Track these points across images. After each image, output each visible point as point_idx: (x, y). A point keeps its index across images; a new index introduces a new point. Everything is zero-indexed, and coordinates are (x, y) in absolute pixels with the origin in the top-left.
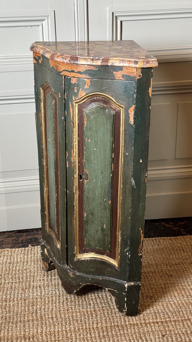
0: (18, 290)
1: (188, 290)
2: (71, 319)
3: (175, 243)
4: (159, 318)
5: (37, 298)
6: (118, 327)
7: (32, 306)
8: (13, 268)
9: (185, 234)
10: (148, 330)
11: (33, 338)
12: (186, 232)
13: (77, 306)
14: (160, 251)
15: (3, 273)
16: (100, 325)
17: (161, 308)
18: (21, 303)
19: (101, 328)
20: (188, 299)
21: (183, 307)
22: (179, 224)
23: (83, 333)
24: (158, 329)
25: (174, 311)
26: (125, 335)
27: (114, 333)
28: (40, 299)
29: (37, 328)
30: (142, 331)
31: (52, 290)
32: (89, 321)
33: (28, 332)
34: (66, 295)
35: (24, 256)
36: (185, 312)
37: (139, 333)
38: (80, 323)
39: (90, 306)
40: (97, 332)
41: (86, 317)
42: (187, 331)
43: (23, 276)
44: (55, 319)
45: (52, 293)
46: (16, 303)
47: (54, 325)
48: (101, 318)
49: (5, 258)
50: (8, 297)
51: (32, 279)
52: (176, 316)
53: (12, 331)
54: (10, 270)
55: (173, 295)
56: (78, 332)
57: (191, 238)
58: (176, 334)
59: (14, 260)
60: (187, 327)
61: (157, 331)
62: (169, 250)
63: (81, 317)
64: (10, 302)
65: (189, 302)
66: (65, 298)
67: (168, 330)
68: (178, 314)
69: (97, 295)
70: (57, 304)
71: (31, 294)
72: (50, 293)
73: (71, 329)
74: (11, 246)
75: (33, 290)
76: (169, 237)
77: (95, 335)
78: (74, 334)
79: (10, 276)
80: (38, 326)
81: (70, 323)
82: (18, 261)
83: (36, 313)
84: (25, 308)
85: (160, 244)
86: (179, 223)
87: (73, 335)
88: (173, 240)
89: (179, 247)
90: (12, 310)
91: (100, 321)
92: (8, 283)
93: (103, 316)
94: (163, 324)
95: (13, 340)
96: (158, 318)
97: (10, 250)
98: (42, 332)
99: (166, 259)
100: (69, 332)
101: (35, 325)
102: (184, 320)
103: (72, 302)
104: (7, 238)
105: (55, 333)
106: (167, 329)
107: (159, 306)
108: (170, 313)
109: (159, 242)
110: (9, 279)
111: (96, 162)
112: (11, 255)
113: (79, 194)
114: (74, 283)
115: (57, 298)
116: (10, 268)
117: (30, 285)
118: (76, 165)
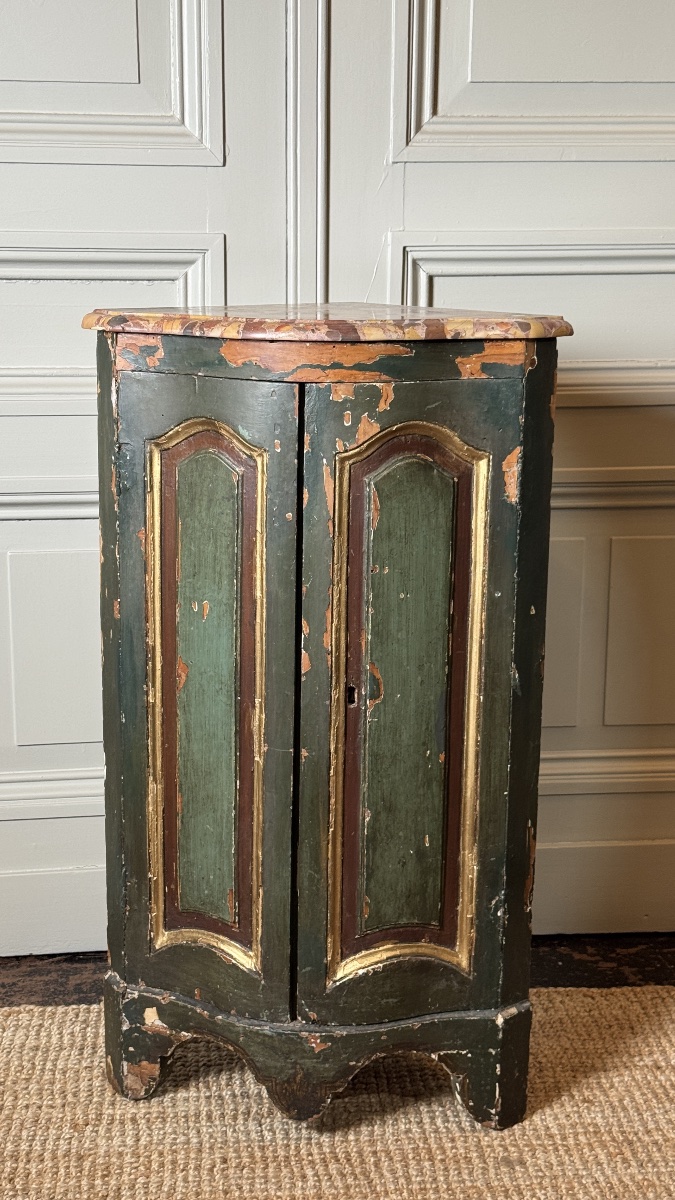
0: (60, 1128)
1: (642, 1146)
3: (604, 1006)
5: (121, 1154)
7: (104, 1176)
8: (44, 1064)
9: (638, 982)
12: (640, 977)
13: (257, 1181)
14: (552, 1027)
15: (10, 1078)
18: (68, 1167)
20: (642, 1170)
21: (626, 1195)
22: (618, 954)
28: (132, 1157)
31: (175, 1132)
34: (221, 1148)
35: (85, 1029)
39: (302, 1181)
43: (76, 1088)
45: (175, 1139)
46: (50, 1165)
49: (21, 1033)
50: (24, 1147)
51: (108, 1099)
54: (33, 1068)
55: (591, 1158)
57: (658, 993)
59: (49, 1041)
62: (584, 1026)
64: (29, 1161)
65: (645, 1179)
66: (217, 1155)
69: (328, 1151)
70: (191, 1172)
71: (102, 1141)
72: (168, 1140)
74: (40, 1000)
75: (109, 1130)
76: (585, 989)
79: (33, 1087)
82: (62, 1043)
83: (119, 1195)
86: (618, 950)
88: (597, 999)
89: (617, 1019)
90: (34, 1186)
97: (37, 1009)
99: (571, 1052)
103: (244, 1168)
104: (29, 975)
107: (541, 1189)
109: (550, 1001)
110: (28, 1094)
111: (404, 637)
112: (41, 1026)
113: (345, 752)
114: (328, 1069)
115: (192, 1155)
116: (33, 1064)
117: (101, 1114)
118: (338, 658)
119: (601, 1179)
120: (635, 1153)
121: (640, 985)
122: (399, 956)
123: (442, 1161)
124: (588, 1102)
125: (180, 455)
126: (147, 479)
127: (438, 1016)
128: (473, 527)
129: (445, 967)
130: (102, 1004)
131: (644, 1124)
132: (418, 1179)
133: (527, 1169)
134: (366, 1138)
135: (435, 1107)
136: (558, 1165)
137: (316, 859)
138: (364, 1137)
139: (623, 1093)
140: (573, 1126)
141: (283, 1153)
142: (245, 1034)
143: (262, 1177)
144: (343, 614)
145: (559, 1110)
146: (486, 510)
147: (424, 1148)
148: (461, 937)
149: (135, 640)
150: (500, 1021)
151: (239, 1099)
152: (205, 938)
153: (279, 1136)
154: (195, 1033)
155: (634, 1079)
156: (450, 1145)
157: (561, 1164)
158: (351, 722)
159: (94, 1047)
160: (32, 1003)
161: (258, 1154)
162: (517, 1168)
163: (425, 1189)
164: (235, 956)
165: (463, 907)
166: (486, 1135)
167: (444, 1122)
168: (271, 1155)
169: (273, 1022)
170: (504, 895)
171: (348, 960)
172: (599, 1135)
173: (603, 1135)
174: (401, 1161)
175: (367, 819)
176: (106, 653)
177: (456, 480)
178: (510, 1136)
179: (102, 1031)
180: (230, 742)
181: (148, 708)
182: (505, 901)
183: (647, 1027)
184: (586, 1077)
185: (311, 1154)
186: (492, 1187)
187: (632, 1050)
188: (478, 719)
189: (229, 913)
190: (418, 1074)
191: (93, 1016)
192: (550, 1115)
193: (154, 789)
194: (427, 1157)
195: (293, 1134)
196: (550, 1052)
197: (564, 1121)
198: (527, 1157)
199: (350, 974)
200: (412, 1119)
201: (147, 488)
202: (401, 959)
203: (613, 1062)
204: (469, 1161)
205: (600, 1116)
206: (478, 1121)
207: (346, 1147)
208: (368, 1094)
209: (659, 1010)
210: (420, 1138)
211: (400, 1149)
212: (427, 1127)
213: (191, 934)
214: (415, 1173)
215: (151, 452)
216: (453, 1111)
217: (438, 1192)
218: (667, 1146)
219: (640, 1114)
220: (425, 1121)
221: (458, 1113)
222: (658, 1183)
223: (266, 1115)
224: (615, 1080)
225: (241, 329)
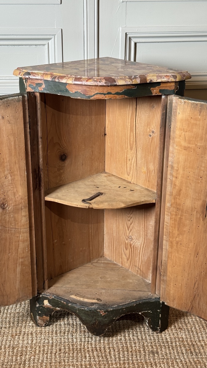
0: (7, 336)
1: (197, 347)
5: (26, 347)
7: (21, 356)
13: (70, 358)
17: (165, 366)
18: (9, 352)
20: (197, 357)
28: (30, 348)
31: (45, 339)
34: (59, 345)
39: (85, 359)
43: (14, 320)
45: (44, 341)
46: (3, 351)
51: (24, 325)
65: (197, 360)
66: (58, 348)
69: (94, 347)
70: (49, 354)
71: (21, 342)
72: (42, 342)
75: (23, 338)
83: (25, 364)
84: (12, 358)
103: (66, 353)
115: (50, 348)
117: (21, 331)
119: (183, 360)
120: (195, 350)
123: (131, 351)
124: (180, 329)
131: (199, 338)
132: (123, 359)
133: (159, 355)
134: (107, 342)
136: (169, 354)
139: (192, 325)
140: (175, 338)
141: (79, 347)
143: (72, 357)
145: (170, 332)
147: (125, 346)
156: (134, 345)
157: (170, 353)
161: (71, 347)
162: (156, 355)
167: (133, 336)
168: (75, 348)
172: (183, 342)
178: (154, 342)
185: (88, 348)
192: (168, 334)
194: (126, 350)
197: (172, 336)
198: (159, 351)
204: (140, 351)
205: (184, 334)
207: (100, 345)
210: (124, 343)
211: (117, 347)
212: (127, 338)
214: (122, 356)
216: (136, 332)
217: (129, 364)
218: (205, 347)
219: (197, 334)
220: (126, 335)
221: (137, 332)
222: (201, 362)
223: (74, 332)
224: (190, 320)
225: (73, 80)
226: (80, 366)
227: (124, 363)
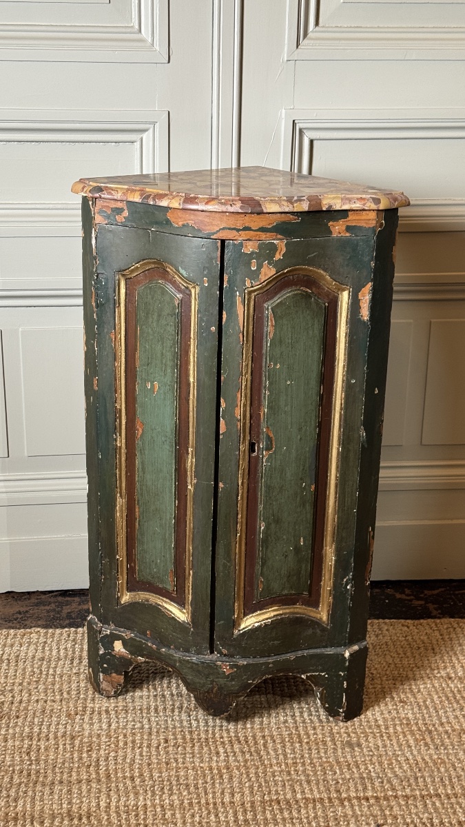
0: (59, 717)
1: (438, 734)
2: (174, 783)
3: (415, 633)
4: (370, 788)
5: (99, 735)
6: (279, 803)
7: (88, 751)
8: (48, 670)
9: (438, 615)
10: (345, 813)
11: (88, 818)
12: (439, 611)
13: (187, 756)
14: (380, 648)
15: (26, 680)
16: (237, 797)
18: (65, 744)
19: (239, 804)
20: (437, 752)
21: (427, 769)
22: (426, 595)
23: (199, 812)
24: (368, 813)
25: (406, 777)
26: (294, 821)
27: (269, 816)
28: (106, 738)
29: (98, 798)
30: (331, 814)
31: (134, 721)
32: (214, 788)
33: (77, 804)
34: (164, 732)
35: (74, 645)
36: (428, 780)
37: (326, 818)
38: (194, 791)
39: (217, 756)
40: (231, 811)
41: (209, 780)
42: (432, 819)
43: (69, 687)
44: (138, 781)
45: (134, 725)
46: (53, 743)
47: (136, 794)
48: (240, 783)
49: (32, 647)
50: (36, 729)
51: (90, 696)
52: (408, 786)
53: (43, 801)
54: (41, 673)
55: (404, 742)
56: (190, 809)
57: (451, 624)
58: (408, 824)
59: (51, 654)
60: (432, 811)
61: (366, 816)
62: (402, 647)
63: (197, 780)
64: (39, 740)
65: (439, 758)
66: (162, 737)
67: (391, 815)
68: (414, 784)
69: (233, 735)
70: (145, 749)
71: (86, 726)
72: (130, 726)
73: (173, 803)
74: (44, 623)
75: (91, 719)
76: (403, 621)
77: (226, 817)
78: (180, 813)
79: (41, 687)
80: (100, 794)
81: (171, 789)
82: (59, 654)
83: (98, 765)
84: (72, 755)
85: (382, 634)
86: (426, 592)
87: (178, 816)
88: (411, 628)
89: (423, 643)
90: (43, 758)
91: (238, 790)
92: (37, 701)
93: (246, 780)
94: (379, 802)
95: (44, 820)
96: (369, 790)
97: (42, 631)
98: (108, 806)
99: (393, 666)
100: (169, 810)
101: (93, 790)
102: (427, 795)
103: (179, 746)
104: (37, 605)
105: (137, 809)
106: (387, 813)
107: (371, 764)
108: (395, 781)
109: (380, 629)
110: (38, 692)
111: (289, 409)
112: (45, 643)
113: (248, 484)
114: (234, 685)
115: (145, 737)
116: (41, 670)
117: (86, 707)
118: (244, 424)
119: (411, 757)
120: (432, 740)
121: (439, 618)
122: (281, 615)
123: (308, 743)
124: (402, 702)
125: (139, 283)
126: (116, 298)
127: (307, 651)
128: (338, 336)
129: (312, 621)
130: (85, 628)
131: (439, 718)
132: (292, 756)
133: (362, 749)
134: (258, 726)
135: (303, 705)
136: (383, 747)
137: (228, 553)
138: (257, 726)
139: (426, 696)
140: (393, 719)
141: (204, 736)
142: (180, 662)
143: (191, 753)
144: (249, 395)
145: (384, 708)
146: (347, 325)
147: (295, 734)
148: (323, 601)
149: (108, 405)
150: (347, 655)
151: (175, 698)
152: (154, 599)
153: (202, 724)
154: (147, 658)
155: (434, 687)
156: (312, 732)
157: (385, 746)
158: (253, 466)
159: (81, 658)
160: (39, 626)
161: (188, 737)
162: (356, 749)
163: (296, 763)
164: (174, 612)
165: (324, 584)
166: (336, 725)
167: (309, 716)
168: (196, 737)
169: (198, 654)
170: (353, 575)
171: (248, 617)
172: (409, 726)
173: (412, 726)
174: (281, 743)
175: (263, 528)
176: (88, 410)
177: (327, 304)
178: (352, 726)
179: (86, 647)
180: (172, 476)
181: (116, 450)
182: (353, 579)
183: (443, 648)
184: (402, 684)
185: (222, 737)
186: (339, 762)
187: (433, 665)
188: (337, 463)
189: (170, 585)
190: (292, 681)
191: (79, 636)
192: (378, 711)
193: (121, 502)
194: (297, 740)
195: (211, 723)
196: (379, 666)
197: (387, 716)
198: (362, 741)
199: (249, 626)
200: (288, 713)
201: (116, 303)
202: (283, 616)
203: (420, 674)
204: (325, 743)
205: (411, 712)
206: (331, 716)
207: (245, 733)
208: (260, 695)
209: (451, 636)
210: (293, 727)
211: (280, 735)
212: (298, 718)
213: (144, 596)
214: (289, 752)
215: (119, 280)
216: (315, 708)
217: (305, 765)
218: (454, 735)
219: (437, 712)
220: (296, 715)
221: (318, 709)
222: (447, 761)
223: (193, 709)
224: (421, 687)
225: (181, 202)
226: (209, 770)
227: (294, 763)
